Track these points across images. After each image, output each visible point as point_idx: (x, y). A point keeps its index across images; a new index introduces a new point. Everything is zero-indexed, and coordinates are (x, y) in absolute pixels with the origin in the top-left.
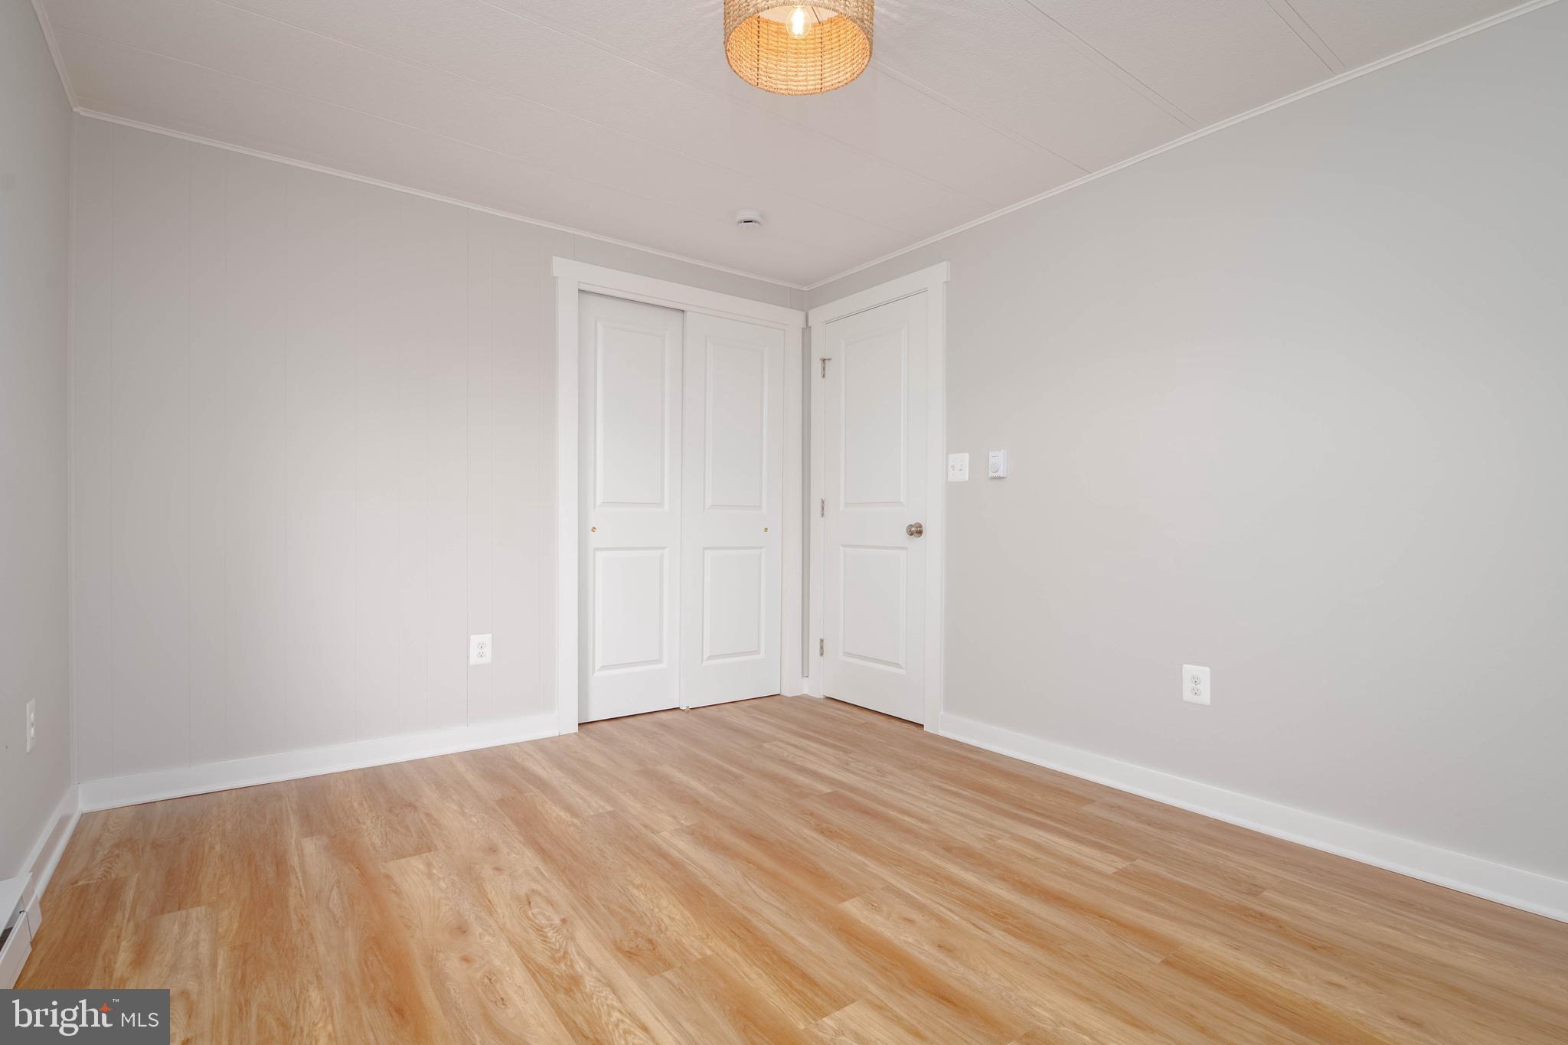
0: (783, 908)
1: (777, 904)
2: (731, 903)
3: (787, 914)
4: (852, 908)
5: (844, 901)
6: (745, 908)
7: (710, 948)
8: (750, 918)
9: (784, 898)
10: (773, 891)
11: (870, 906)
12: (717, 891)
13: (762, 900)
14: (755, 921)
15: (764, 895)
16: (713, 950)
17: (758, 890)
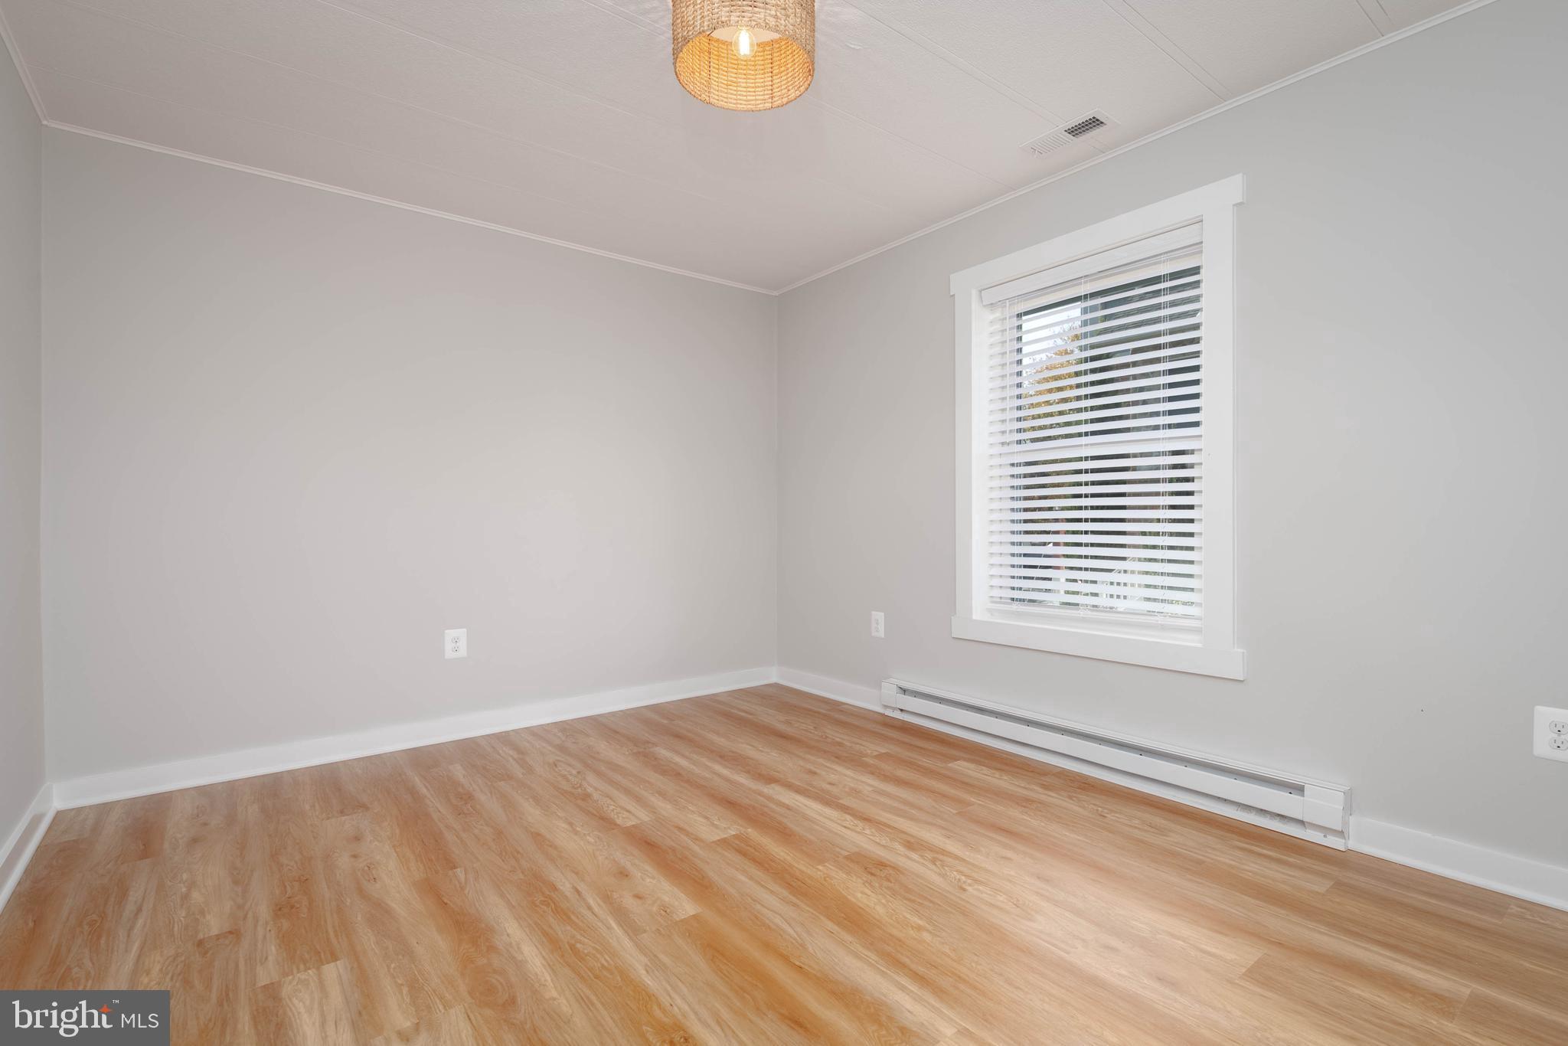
0: (758, 907)
1: (764, 911)
2: (811, 910)
3: (754, 901)
4: (686, 907)
5: (693, 915)
6: (795, 905)
7: (820, 871)
8: (791, 896)
9: (757, 918)
10: (769, 927)
11: (668, 911)
12: (830, 925)
13: (780, 915)
14: (785, 893)
15: (778, 920)
16: (817, 869)
17: (785, 926)
